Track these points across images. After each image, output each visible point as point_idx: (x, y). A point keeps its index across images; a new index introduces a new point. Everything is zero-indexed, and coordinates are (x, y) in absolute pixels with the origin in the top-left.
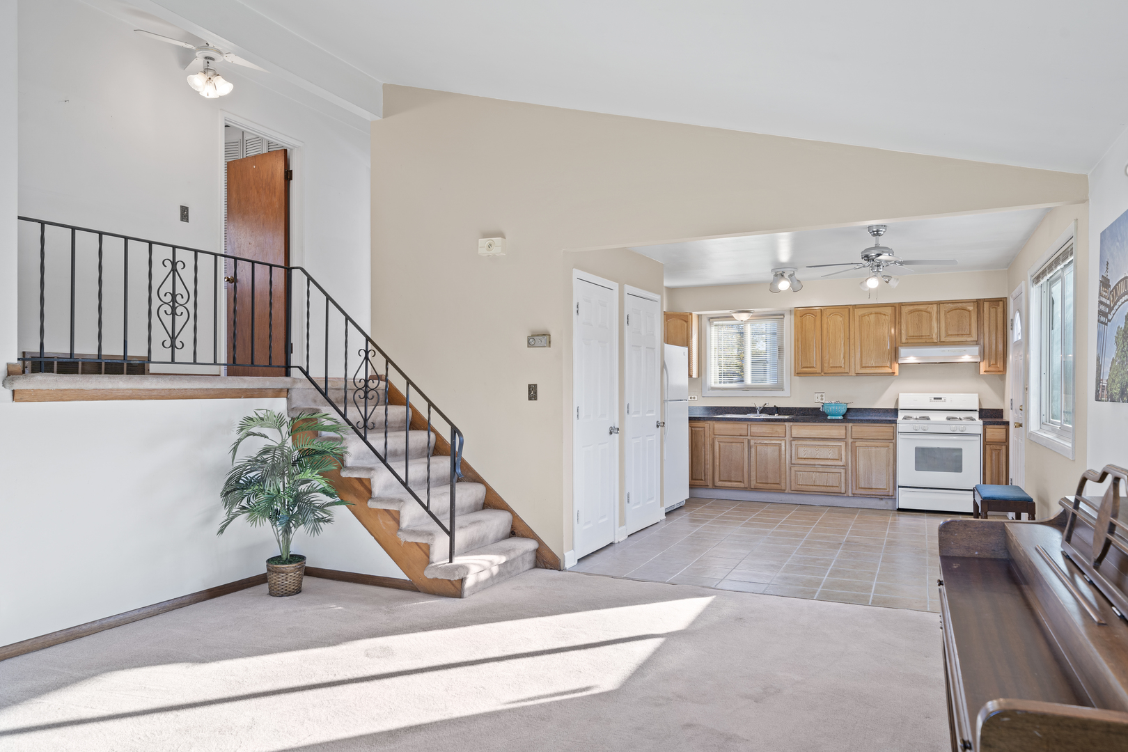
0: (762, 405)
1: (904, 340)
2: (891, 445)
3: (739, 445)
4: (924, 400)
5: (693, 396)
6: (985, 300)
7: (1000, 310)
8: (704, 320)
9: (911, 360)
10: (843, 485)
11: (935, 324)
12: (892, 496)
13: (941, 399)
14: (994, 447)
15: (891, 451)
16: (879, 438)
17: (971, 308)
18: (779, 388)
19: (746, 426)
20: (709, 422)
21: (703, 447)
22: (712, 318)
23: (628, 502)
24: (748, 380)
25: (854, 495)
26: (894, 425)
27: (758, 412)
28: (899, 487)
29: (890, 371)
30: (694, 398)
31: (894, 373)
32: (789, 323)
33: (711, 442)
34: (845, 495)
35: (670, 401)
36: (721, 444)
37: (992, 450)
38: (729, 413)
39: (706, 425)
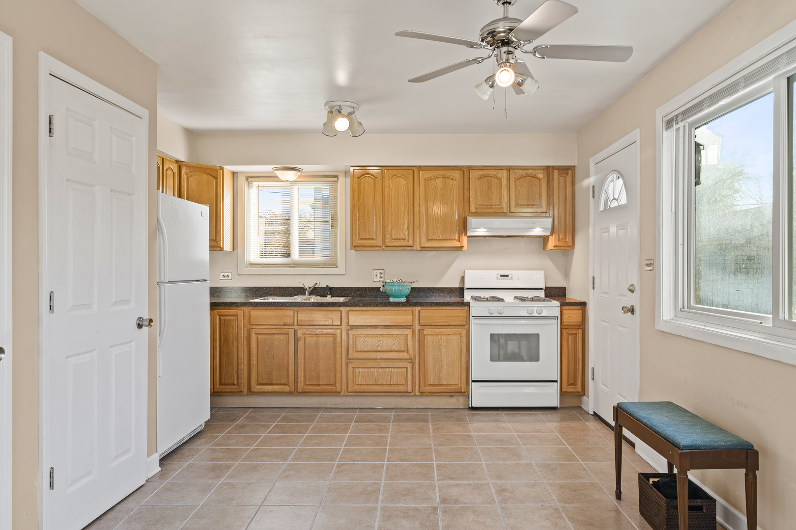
0: (312, 285)
1: (473, 209)
2: (464, 332)
3: (282, 337)
4: (489, 278)
5: (226, 274)
6: (554, 168)
7: (569, 179)
8: (241, 180)
9: (481, 232)
10: (410, 382)
11: (505, 192)
12: (464, 392)
13: (507, 276)
14: (571, 331)
15: (464, 339)
16: (451, 323)
17: (541, 176)
18: (332, 264)
19: (291, 313)
20: (243, 308)
21: (235, 342)
22: (251, 177)
23: (51, 486)
24: (296, 255)
25: (422, 394)
26: (466, 308)
27: (307, 293)
28: (473, 381)
29: (458, 244)
30: (228, 276)
31: (462, 247)
32: (344, 185)
33: (246, 334)
34: (412, 394)
35: (169, 282)
36: (260, 337)
37: (568, 334)
38: (271, 295)
39: (240, 312)
